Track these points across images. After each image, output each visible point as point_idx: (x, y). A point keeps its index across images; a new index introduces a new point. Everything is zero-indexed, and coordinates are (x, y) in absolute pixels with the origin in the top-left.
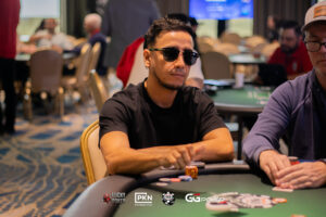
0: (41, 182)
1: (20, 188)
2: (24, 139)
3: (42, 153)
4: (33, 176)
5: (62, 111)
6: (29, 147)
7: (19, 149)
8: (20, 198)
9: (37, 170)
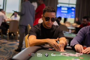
0: (10, 56)
1: (4, 57)
2: (6, 45)
3: (11, 49)
4: (8, 54)
5: (17, 39)
6: (7, 47)
7: (4, 47)
8: (4, 59)
9: (9, 53)
